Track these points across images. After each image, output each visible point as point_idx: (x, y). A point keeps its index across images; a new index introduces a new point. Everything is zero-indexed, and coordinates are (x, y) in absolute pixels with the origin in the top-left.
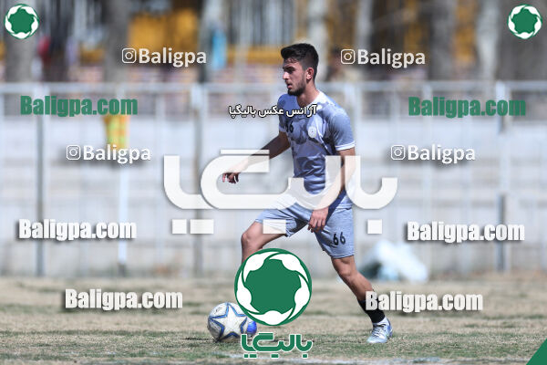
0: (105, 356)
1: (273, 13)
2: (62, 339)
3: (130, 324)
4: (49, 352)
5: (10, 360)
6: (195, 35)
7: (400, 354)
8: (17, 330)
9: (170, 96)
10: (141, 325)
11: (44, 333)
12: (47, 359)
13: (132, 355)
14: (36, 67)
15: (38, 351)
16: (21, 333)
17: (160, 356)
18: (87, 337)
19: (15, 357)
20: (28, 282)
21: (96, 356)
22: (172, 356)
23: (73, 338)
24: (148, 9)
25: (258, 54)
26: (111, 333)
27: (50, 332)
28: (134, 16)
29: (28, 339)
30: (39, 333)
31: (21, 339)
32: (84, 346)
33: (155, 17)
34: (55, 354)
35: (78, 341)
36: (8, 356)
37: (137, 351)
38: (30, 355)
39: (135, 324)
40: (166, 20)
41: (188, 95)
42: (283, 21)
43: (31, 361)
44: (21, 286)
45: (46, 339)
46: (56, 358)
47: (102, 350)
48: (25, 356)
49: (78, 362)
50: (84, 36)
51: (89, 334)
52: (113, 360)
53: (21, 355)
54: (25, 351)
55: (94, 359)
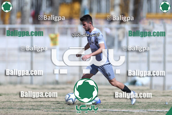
0: (51, 109)
1: (104, 3)
2: (38, 103)
3: (59, 99)
4: (34, 108)
5: (23, 110)
6: (79, 10)
7: (142, 108)
8: (25, 101)
9: (72, 29)
10: (63, 99)
11: (33, 102)
12: (34, 110)
13: (60, 109)
14: (31, 20)
15: (31, 107)
16: (25, 102)
17: (69, 109)
18: (46, 103)
19: (24, 109)
20: (28, 86)
21: (49, 109)
22: (72, 109)
23: (42, 103)
24: (65, 2)
25: (99, 16)
26: (53, 102)
27: (35, 101)
28: (61, 4)
29: (28, 103)
30: (31, 102)
31: (26, 103)
32: (45, 106)
33: (67, 4)
34: (36, 108)
35: (43, 104)
36: (22, 109)
37: (61, 107)
38: (29, 108)
39: (61, 99)
40: (70, 5)
41: (77, 28)
42: (107, 6)
43: (29, 110)
44: (26, 87)
45: (33, 104)
46: (37, 109)
47: (51, 107)
48: (27, 109)
49: (43, 111)
50: (45, 10)
51: (46, 102)
52: (54, 110)
53: (26, 109)
54: (27, 107)
55: (48, 110)
